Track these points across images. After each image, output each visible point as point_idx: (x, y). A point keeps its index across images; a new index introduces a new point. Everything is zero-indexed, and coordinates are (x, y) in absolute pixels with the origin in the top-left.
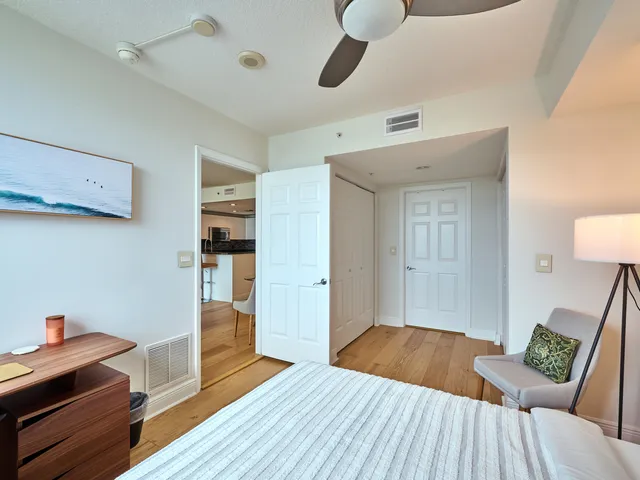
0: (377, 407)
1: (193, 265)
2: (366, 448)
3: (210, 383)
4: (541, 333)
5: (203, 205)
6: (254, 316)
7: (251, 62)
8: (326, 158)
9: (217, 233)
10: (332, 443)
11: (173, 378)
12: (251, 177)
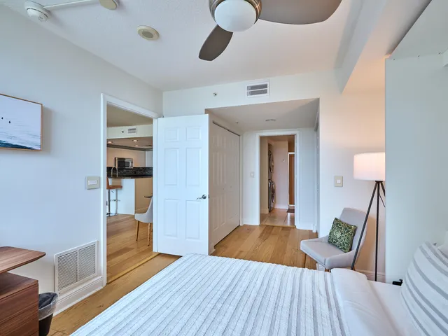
0: (240, 280)
1: (100, 187)
2: (231, 309)
3: (113, 278)
4: (337, 223)
5: (108, 140)
6: (151, 224)
7: (148, 34)
8: (206, 110)
9: (122, 162)
10: (208, 310)
11: (81, 278)
12: (150, 121)
